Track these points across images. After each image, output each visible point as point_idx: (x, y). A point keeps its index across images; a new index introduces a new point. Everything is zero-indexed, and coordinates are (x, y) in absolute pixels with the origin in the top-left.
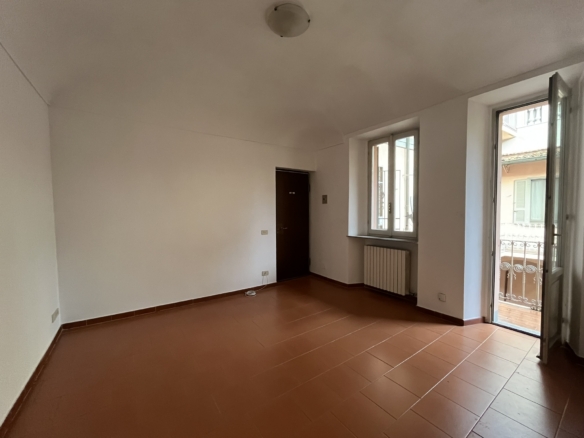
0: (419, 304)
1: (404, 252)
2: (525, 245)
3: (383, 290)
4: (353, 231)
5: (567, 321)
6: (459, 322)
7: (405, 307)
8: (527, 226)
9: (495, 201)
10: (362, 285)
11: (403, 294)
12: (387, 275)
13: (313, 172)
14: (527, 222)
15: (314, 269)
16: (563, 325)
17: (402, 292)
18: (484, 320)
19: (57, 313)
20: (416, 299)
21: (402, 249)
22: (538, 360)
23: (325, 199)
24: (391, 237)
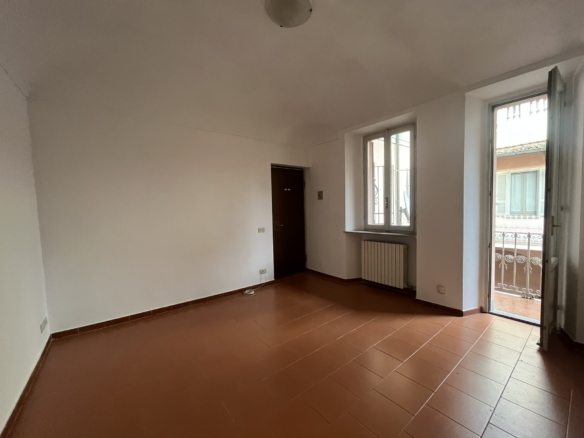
0: (419, 297)
1: (402, 246)
2: (516, 236)
3: (381, 285)
4: (349, 227)
5: (562, 308)
6: (459, 313)
7: (404, 300)
8: (508, 218)
9: (491, 194)
10: (360, 280)
11: (402, 287)
12: (385, 269)
13: (308, 168)
14: (508, 213)
15: (311, 265)
16: (558, 312)
17: (401, 285)
18: (482, 310)
19: (45, 322)
20: (414, 293)
21: (400, 243)
22: (538, 347)
23: (320, 195)
24: (388, 231)
